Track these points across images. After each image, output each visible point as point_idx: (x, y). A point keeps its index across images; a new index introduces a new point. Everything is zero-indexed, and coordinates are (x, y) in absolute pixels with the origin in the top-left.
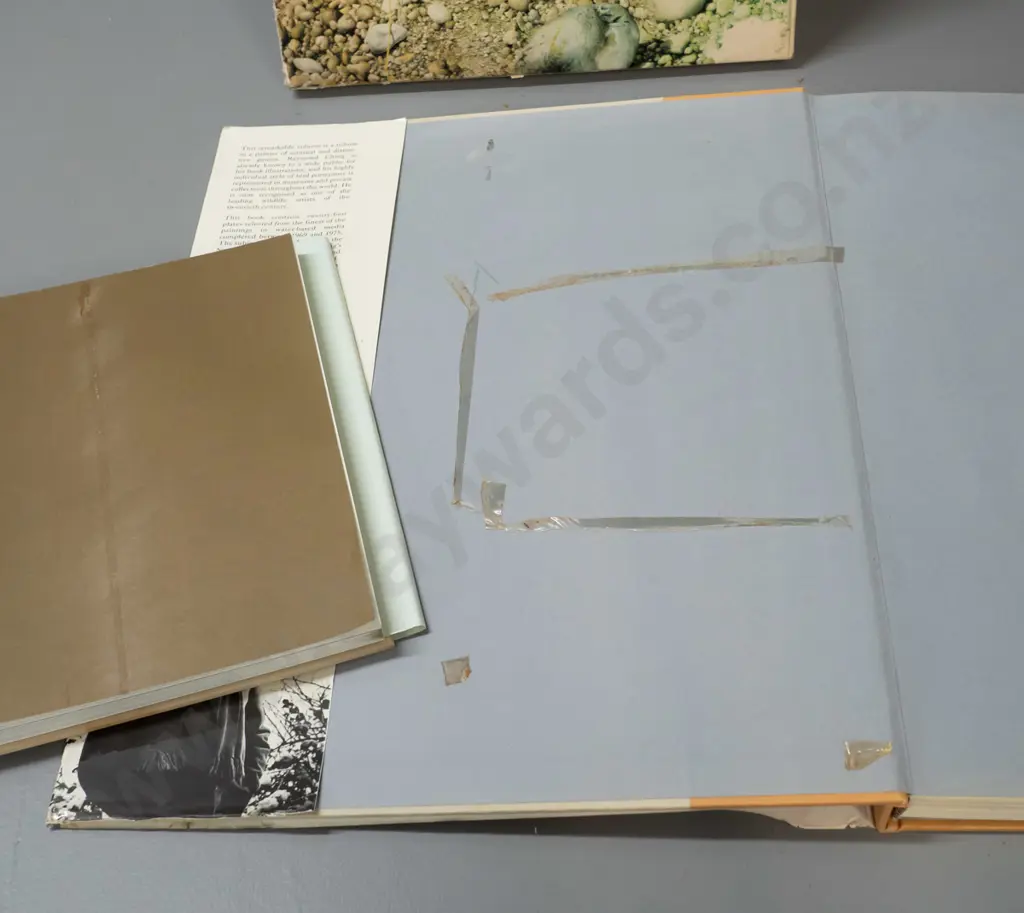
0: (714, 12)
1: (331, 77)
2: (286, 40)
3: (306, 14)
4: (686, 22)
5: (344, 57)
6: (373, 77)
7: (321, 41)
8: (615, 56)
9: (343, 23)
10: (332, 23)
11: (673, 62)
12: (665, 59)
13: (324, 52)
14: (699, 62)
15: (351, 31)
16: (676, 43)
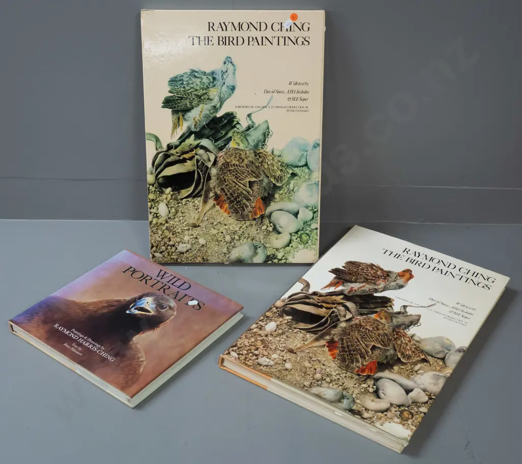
0: (292, 247)
1: (166, 259)
2: (152, 247)
3: (160, 239)
4: (283, 249)
5: (170, 253)
6: (179, 260)
7: (164, 248)
8: (259, 259)
9: (171, 243)
10: (168, 243)
11: (278, 261)
12: (276, 261)
13: (164, 252)
14: (287, 262)
15: (174, 246)
16: (280, 255)
